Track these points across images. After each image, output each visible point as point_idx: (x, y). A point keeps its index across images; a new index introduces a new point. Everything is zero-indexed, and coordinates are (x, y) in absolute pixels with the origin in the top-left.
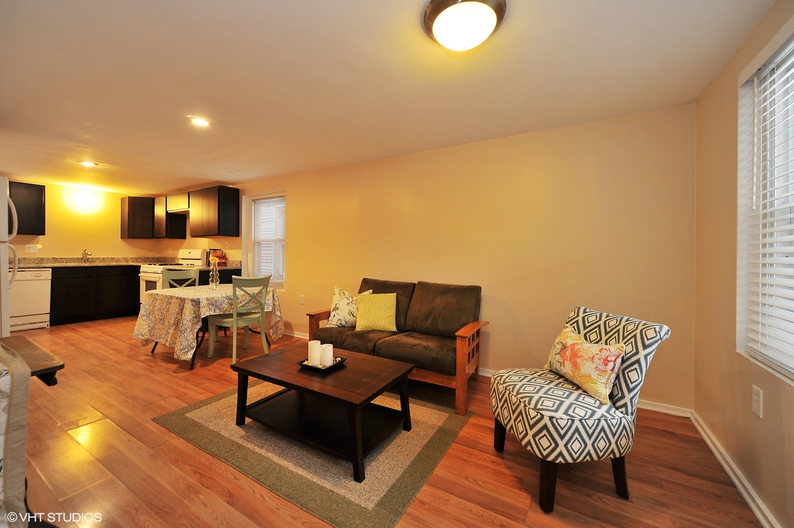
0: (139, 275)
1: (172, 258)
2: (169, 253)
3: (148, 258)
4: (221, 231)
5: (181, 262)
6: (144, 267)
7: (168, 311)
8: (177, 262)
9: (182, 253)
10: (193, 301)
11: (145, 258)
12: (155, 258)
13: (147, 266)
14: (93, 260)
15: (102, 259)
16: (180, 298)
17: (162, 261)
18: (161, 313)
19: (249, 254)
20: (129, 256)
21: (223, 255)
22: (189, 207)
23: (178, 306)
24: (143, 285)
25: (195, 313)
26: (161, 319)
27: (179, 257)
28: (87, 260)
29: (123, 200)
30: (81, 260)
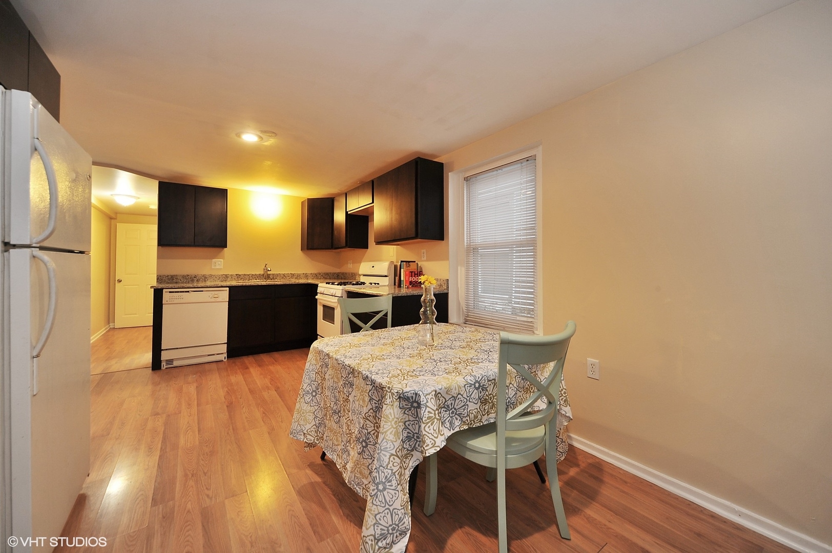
0: (316, 297)
1: (352, 273)
2: (349, 268)
3: (327, 274)
4: (419, 231)
5: (362, 279)
6: (322, 287)
7: (347, 400)
8: (357, 279)
9: (364, 268)
10: (402, 397)
11: (325, 274)
12: (335, 273)
13: (324, 285)
14: (275, 276)
15: (282, 276)
16: (373, 382)
17: (342, 278)
18: (335, 397)
19: (459, 268)
20: (309, 272)
21: (419, 271)
22: (373, 202)
23: (367, 399)
24: (320, 310)
25: (406, 428)
26: (335, 412)
27: (360, 273)
28: (268, 277)
29: (303, 203)
30: (262, 277)
